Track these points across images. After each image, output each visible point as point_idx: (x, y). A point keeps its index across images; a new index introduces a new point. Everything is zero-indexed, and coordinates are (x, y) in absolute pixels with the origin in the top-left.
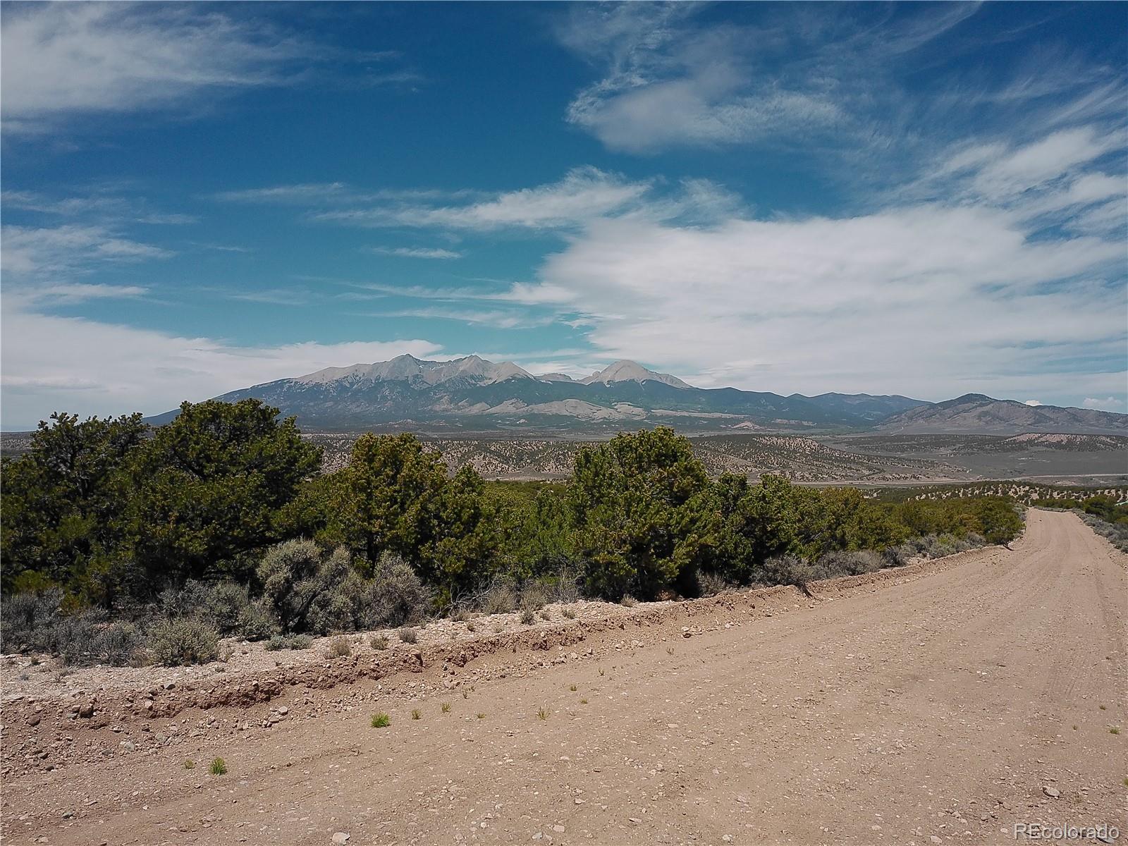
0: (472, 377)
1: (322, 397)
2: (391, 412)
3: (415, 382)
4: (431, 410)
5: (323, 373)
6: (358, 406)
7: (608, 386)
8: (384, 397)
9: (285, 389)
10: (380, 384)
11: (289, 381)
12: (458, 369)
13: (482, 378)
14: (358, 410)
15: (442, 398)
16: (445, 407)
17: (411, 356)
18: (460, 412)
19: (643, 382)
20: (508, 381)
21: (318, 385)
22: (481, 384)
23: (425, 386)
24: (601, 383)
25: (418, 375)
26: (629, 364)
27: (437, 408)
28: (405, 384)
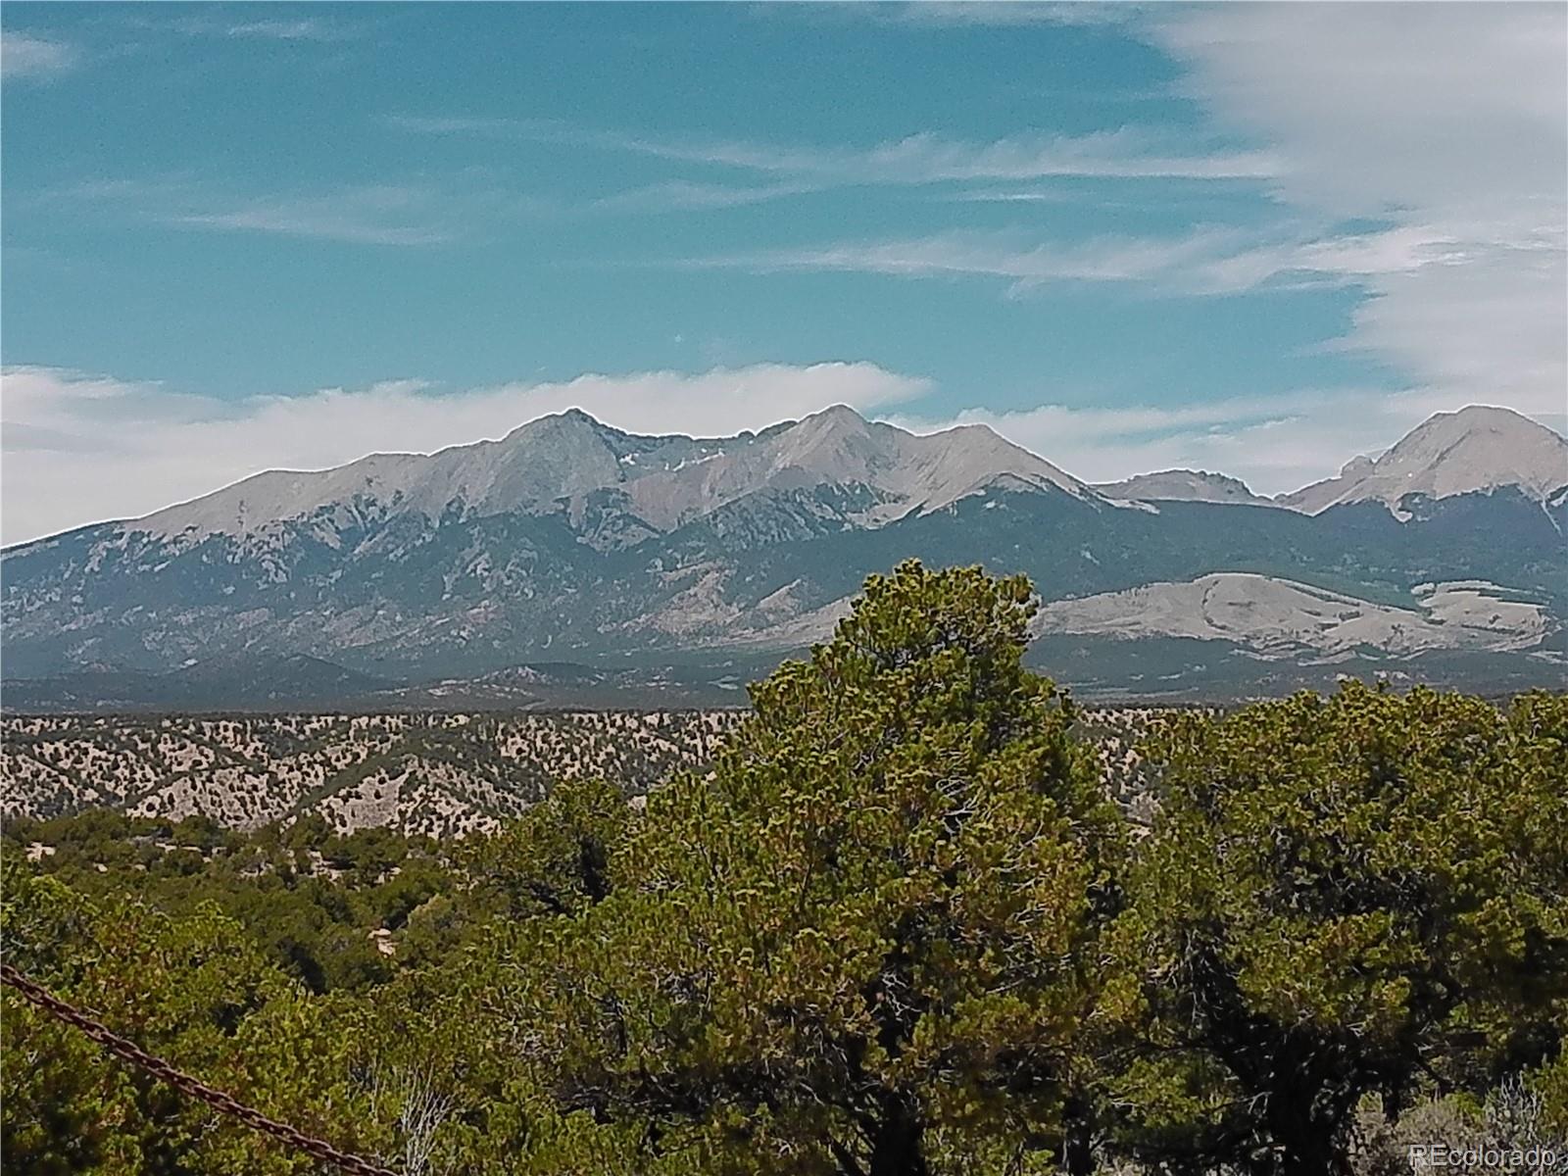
0: (824, 495)
1: (230, 590)
2: (488, 642)
3: (594, 521)
4: (648, 630)
5: (240, 496)
6: (363, 623)
7: (1404, 517)
8: (470, 588)
9: (94, 564)
10: (455, 529)
11: (108, 531)
12: (767, 464)
13: (866, 498)
14: (362, 638)
15: (694, 580)
16: (704, 617)
17: (585, 418)
18: (760, 637)
19: (1555, 495)
20: (968, 505)
21: (219, 542)
22: (864, 521)
23: (636, 535)
24: (1375, 507)
25: (607, 491)
26: (1496, 425)
27: (676, 620)
28: (554, 530)
